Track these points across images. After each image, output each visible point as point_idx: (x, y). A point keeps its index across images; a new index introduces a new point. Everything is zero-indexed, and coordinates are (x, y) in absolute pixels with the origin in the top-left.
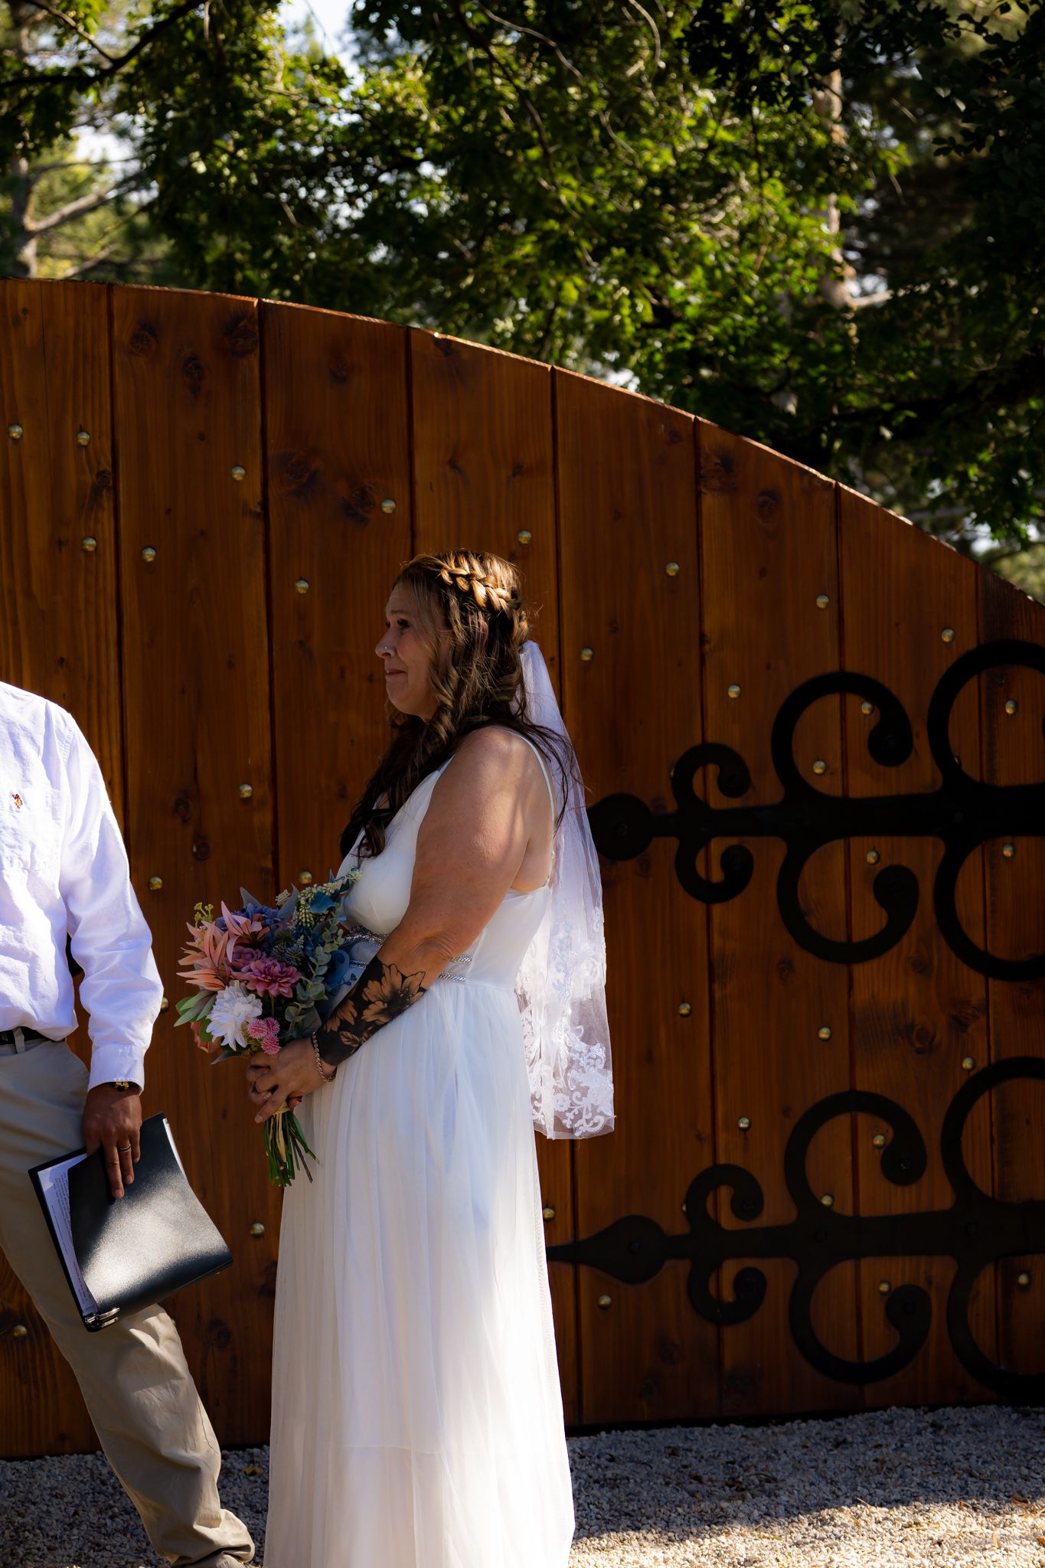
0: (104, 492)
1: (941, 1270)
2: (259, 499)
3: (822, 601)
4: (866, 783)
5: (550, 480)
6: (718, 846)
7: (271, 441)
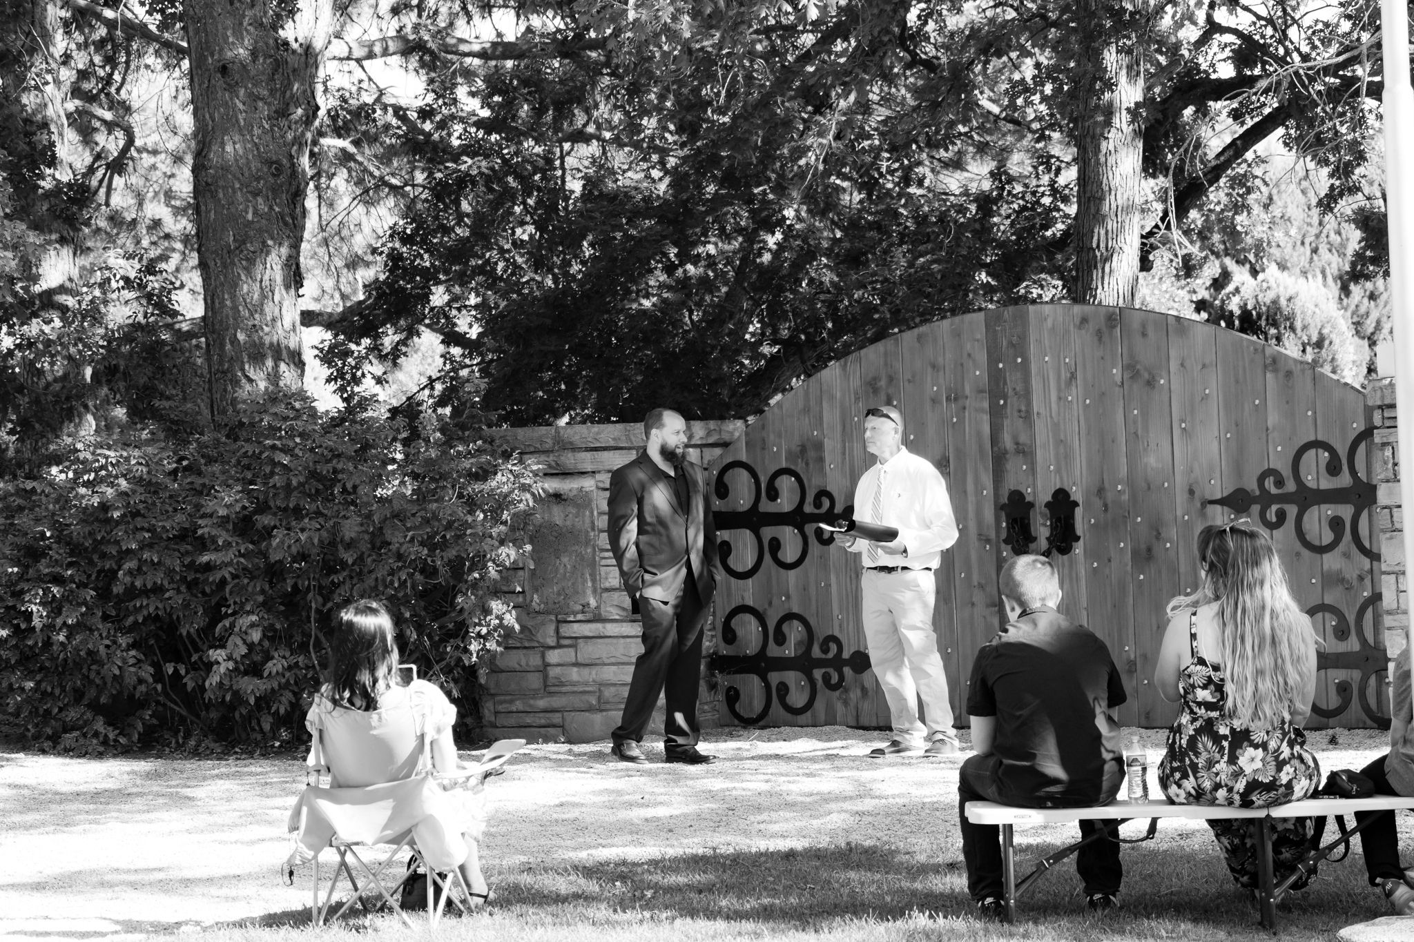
0: (1073, 379)
1: (1355, 675)
2: (1121, 380)
3: (1310, 413)
4: (1326, 483)
5: (1215, 369)
6: (1274, 508)
7: (1125, 358)
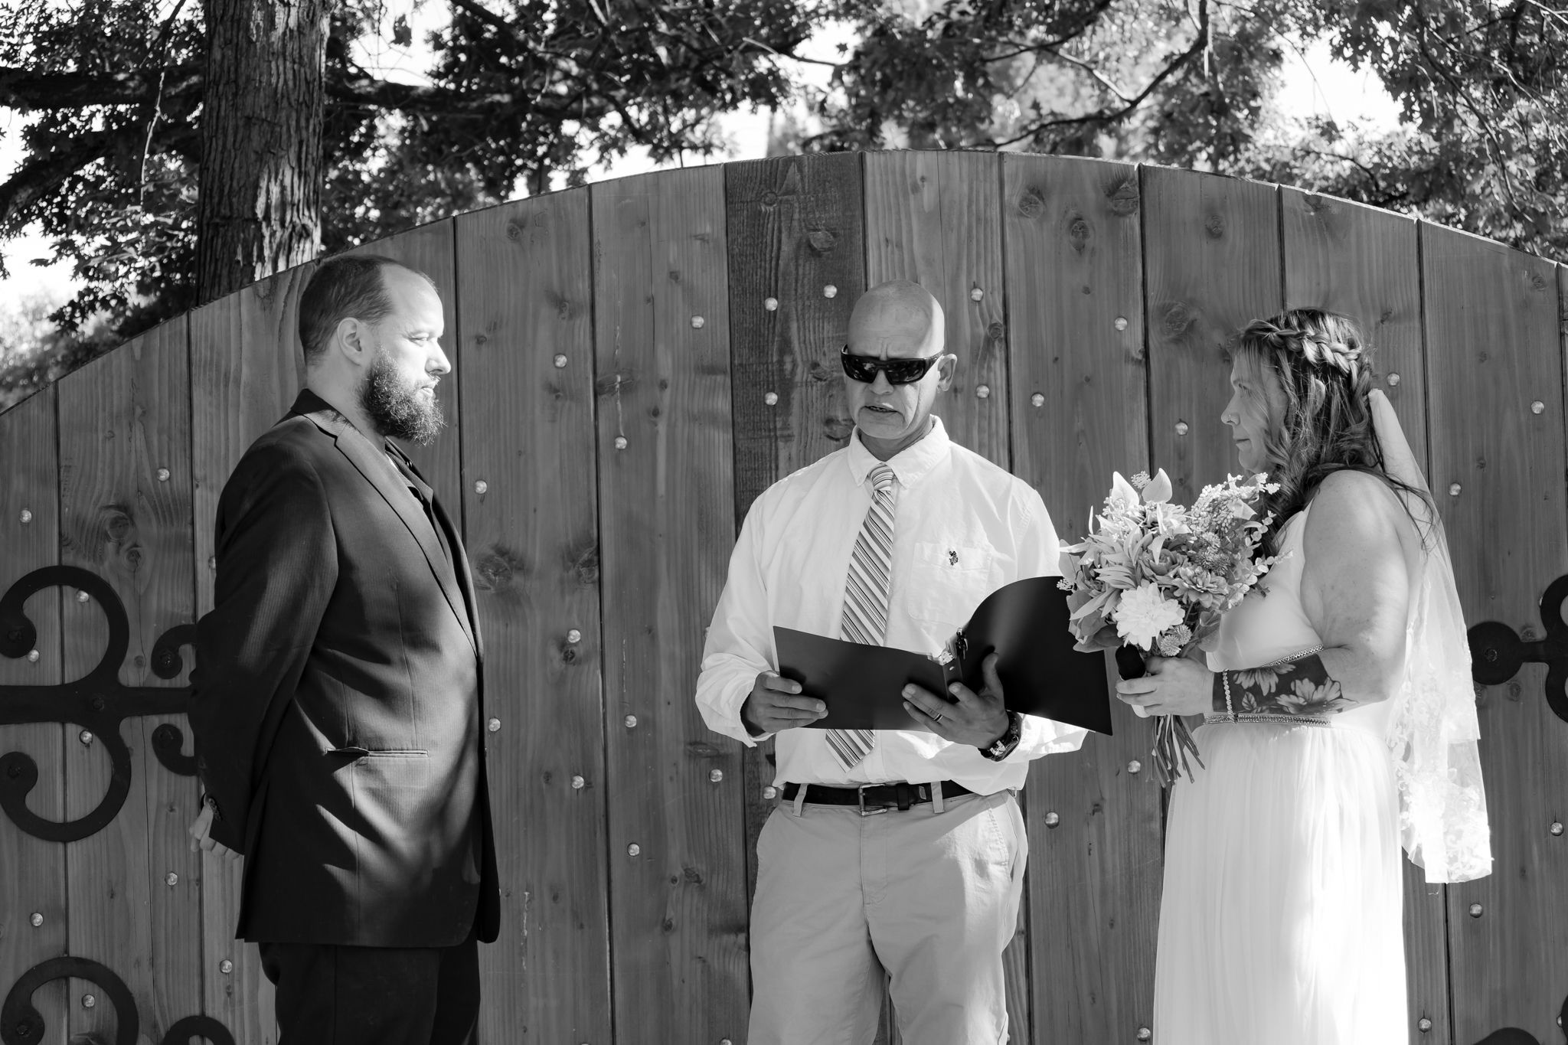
0: (996, 343)
2: (1141, 347)
5: (1417, 325)
7: (1151, 294)
